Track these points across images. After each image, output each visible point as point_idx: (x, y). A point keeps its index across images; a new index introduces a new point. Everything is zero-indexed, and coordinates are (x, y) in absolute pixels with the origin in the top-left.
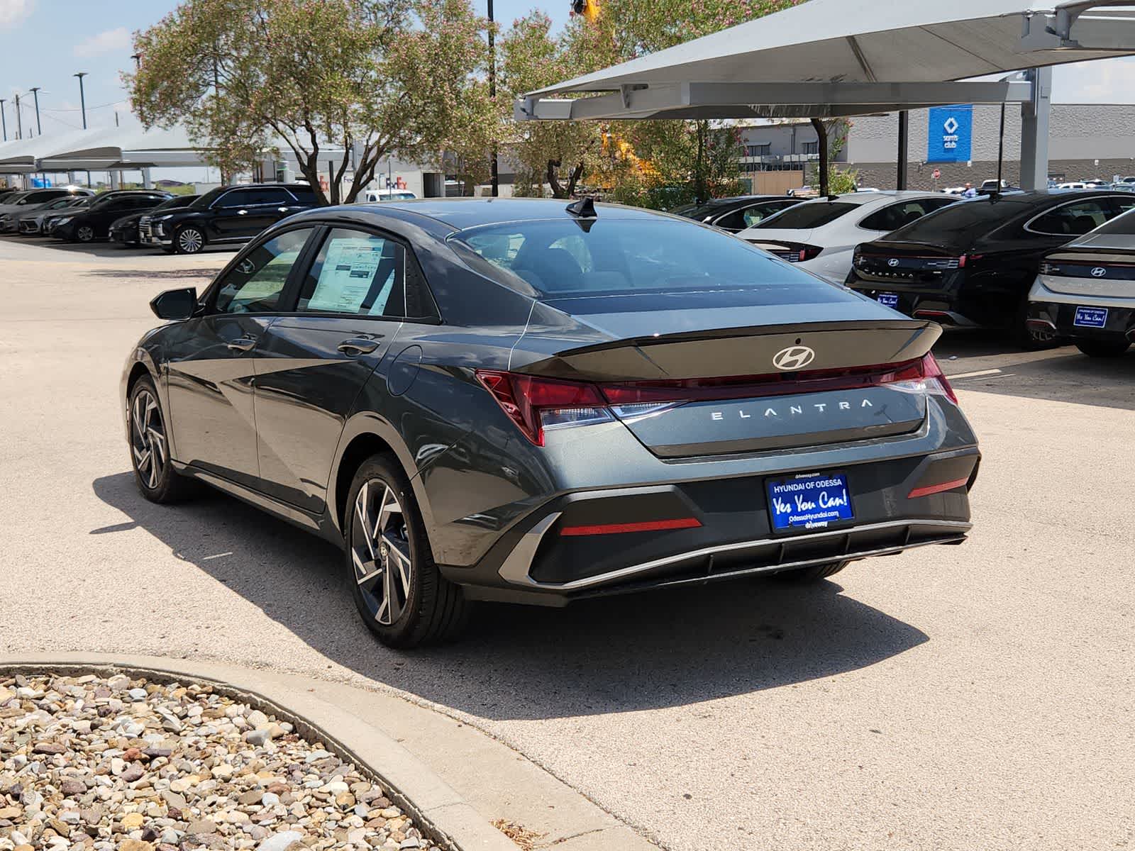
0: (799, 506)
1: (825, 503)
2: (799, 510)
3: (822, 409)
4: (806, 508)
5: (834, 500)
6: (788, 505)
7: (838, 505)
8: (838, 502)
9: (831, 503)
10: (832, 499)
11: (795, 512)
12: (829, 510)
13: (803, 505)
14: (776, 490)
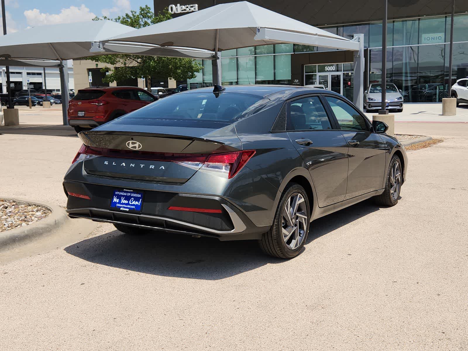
0: (122, 201)
1: (131, 202)
2: (122, 202)
3: (142, 167)
4: (125, 202)
5: (135, 202)
6: (118, 200)
7: (136, 204)
8: (137, 203)
9: (134, 203)
10: (135, 201)
11: (119, 203)
12: (132, 205)
13: (124, 201)
14: (116, 193)
